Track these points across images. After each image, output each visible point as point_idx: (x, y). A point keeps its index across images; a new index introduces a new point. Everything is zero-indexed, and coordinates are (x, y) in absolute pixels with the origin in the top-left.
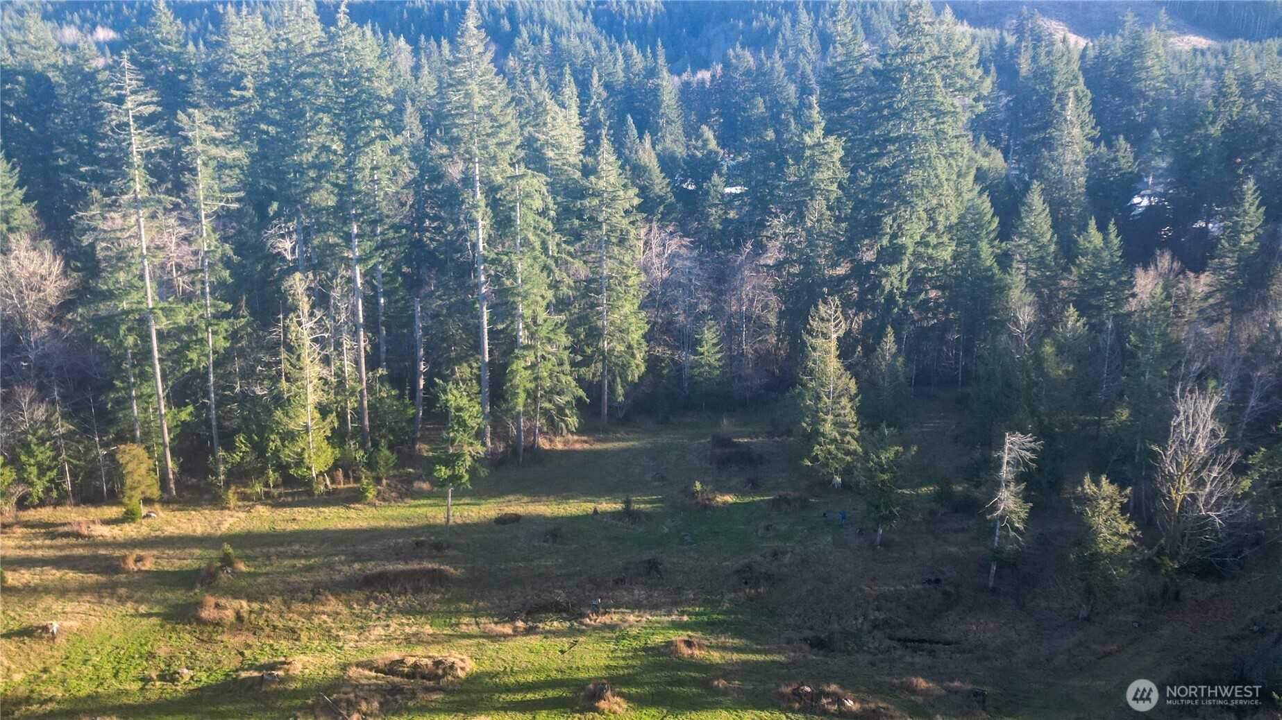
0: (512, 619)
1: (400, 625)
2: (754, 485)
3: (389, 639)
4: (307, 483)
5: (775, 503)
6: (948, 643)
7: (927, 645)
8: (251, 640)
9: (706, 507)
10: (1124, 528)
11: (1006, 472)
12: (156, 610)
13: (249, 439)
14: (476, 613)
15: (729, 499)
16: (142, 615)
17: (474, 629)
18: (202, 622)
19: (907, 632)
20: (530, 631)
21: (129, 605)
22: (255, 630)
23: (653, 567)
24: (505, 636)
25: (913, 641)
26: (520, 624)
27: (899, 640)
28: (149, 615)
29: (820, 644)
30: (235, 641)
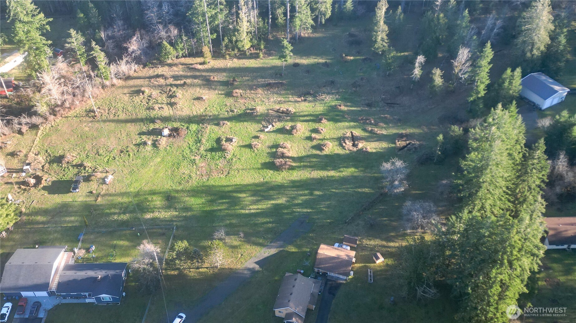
0: (301, 97)
1: (276, 98)
2: (359, 53)
3: (275, 102)
4: (244, 52)
5: (364, 60)
6: (398, 104)
7: (393, 105)
8: (245, 101)
9: (346, 61)
10: (441, 80)
11: (417, 65)
12: (223, 92)
13: (228, 39)
14: (292, 94)
15: (352, 58)
16: (220, 94)
17: (293, 100)
18: (233, 96)
19: (389, 102)
20: (305, 100)
21: (216, 91)
22: (245, 98)
23: (333, 82)
24: (299, 101)
25: (390, 104)
26: (302, 98)
27: (387, 103)
28: (222, 94)
29: (369, 105)
30: (242, 101)
